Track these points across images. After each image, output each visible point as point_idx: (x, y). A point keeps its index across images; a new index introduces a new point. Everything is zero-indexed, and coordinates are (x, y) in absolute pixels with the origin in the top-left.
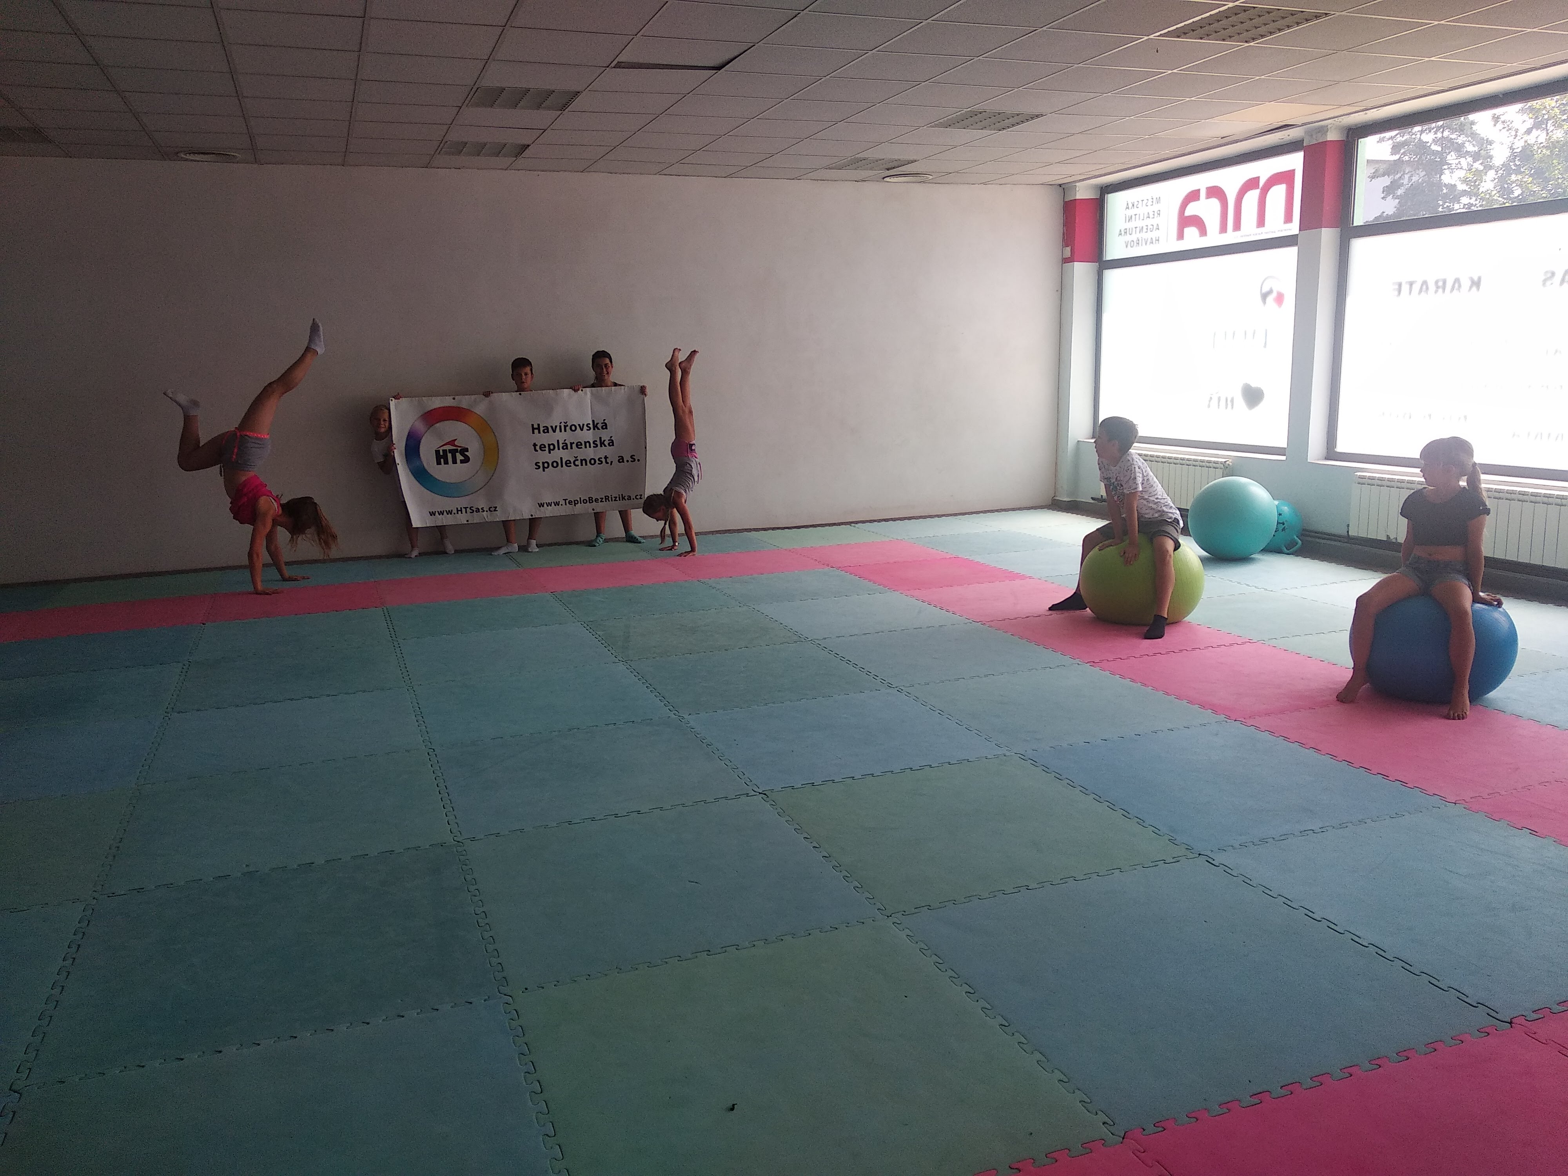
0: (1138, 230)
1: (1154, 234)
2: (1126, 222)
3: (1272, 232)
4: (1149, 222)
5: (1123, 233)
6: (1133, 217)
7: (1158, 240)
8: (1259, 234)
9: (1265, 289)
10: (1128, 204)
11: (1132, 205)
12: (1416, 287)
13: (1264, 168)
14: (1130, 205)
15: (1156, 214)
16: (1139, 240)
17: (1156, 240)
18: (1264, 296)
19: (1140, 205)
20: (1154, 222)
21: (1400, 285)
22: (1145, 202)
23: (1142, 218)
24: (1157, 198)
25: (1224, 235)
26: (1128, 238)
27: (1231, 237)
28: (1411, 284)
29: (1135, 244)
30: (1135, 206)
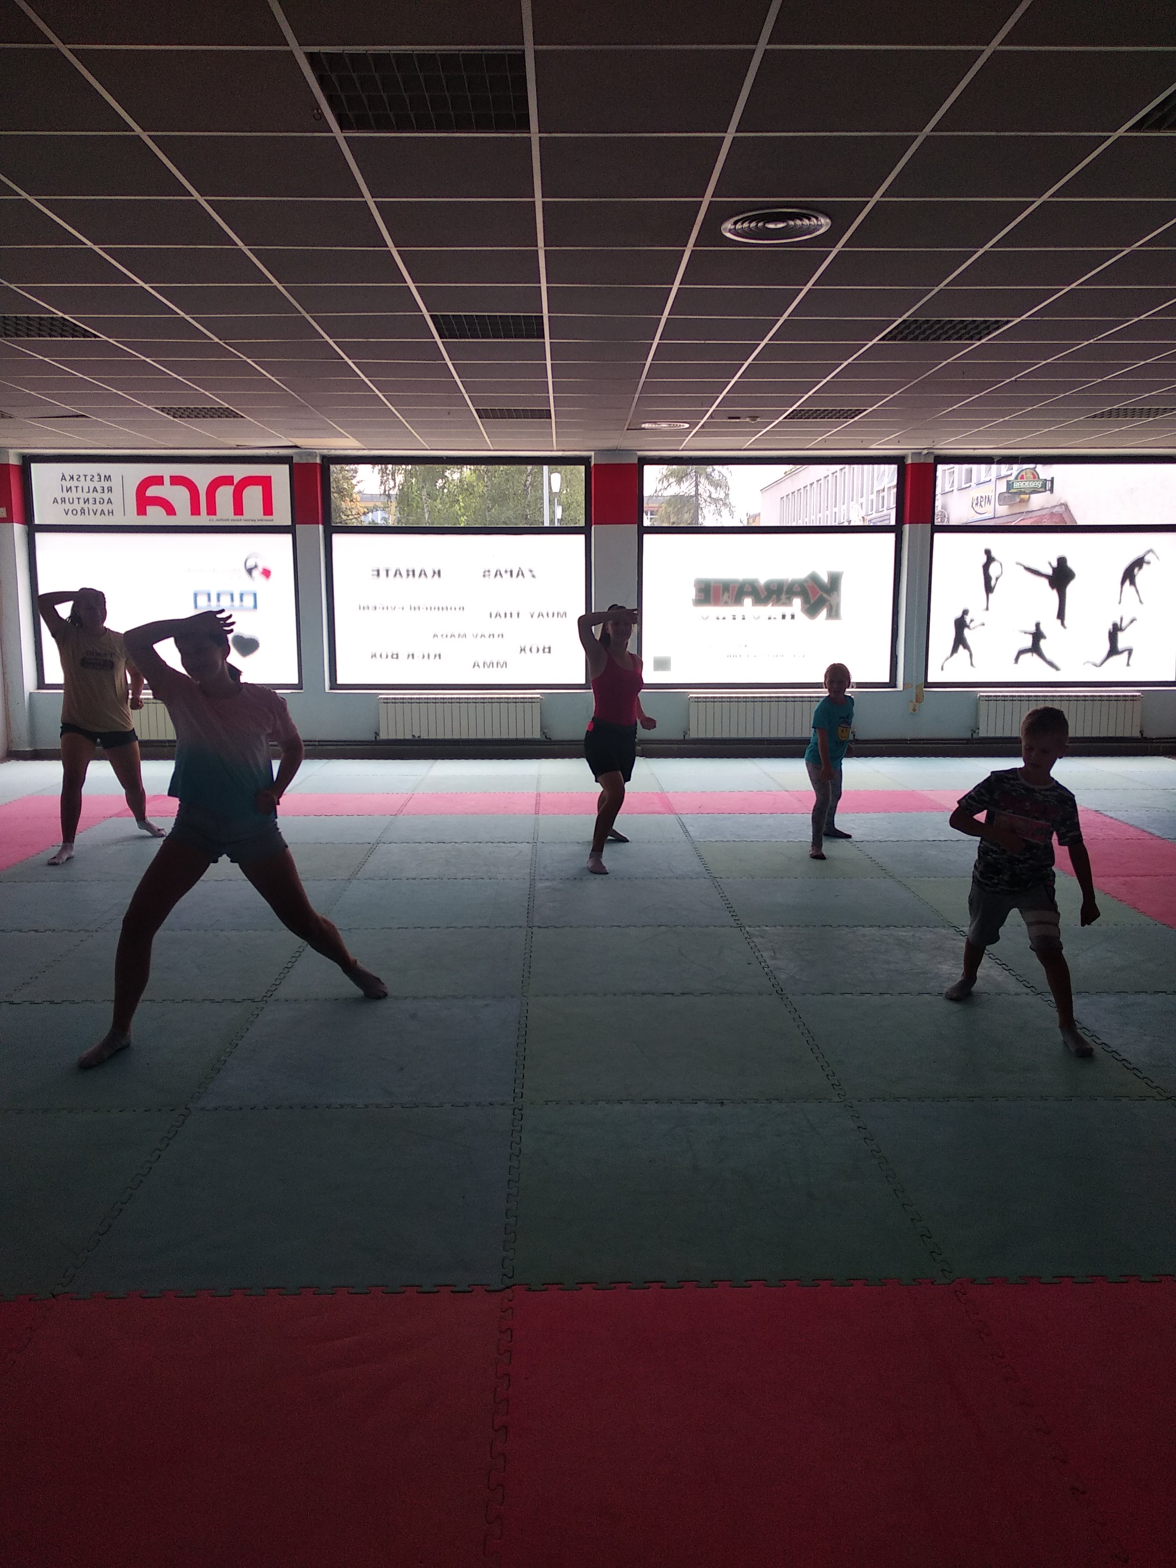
0: (82, 501)
1: (106, 507)
2: (62, 491)
3: (252, 520)
4: (98, 496)
5: (60, 501)
6: (74, 489)
7: (112, 513)
8: (238, 520)
9: (250, 564)
10: (63, 476)
11: (69, 478)
12: (391, 573)
13: (239, 472)
14: (68, 478)
15: (106, 490)
16: (84, 510)
17: (109, 513)
18: (250, 571)
19: (82, 478)
20: (106, 496)
21: (378, 571)
22: (88, 478)
23: (86, 490)
24: (105, 476)
25: (196, 517)
26: (67, 506)
27: (203, 519)
28: (387, 571)
29: (79, 513)
30: (75, 479)
